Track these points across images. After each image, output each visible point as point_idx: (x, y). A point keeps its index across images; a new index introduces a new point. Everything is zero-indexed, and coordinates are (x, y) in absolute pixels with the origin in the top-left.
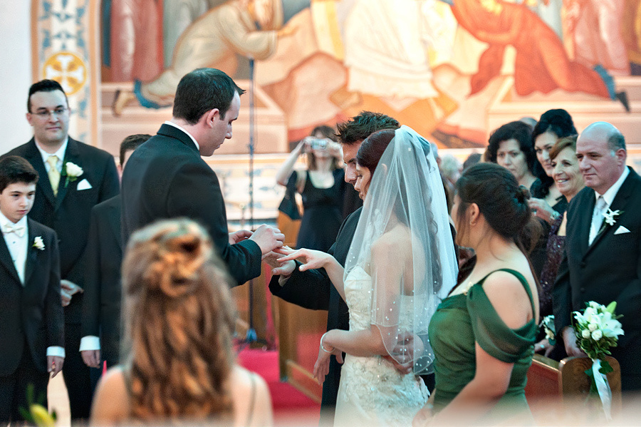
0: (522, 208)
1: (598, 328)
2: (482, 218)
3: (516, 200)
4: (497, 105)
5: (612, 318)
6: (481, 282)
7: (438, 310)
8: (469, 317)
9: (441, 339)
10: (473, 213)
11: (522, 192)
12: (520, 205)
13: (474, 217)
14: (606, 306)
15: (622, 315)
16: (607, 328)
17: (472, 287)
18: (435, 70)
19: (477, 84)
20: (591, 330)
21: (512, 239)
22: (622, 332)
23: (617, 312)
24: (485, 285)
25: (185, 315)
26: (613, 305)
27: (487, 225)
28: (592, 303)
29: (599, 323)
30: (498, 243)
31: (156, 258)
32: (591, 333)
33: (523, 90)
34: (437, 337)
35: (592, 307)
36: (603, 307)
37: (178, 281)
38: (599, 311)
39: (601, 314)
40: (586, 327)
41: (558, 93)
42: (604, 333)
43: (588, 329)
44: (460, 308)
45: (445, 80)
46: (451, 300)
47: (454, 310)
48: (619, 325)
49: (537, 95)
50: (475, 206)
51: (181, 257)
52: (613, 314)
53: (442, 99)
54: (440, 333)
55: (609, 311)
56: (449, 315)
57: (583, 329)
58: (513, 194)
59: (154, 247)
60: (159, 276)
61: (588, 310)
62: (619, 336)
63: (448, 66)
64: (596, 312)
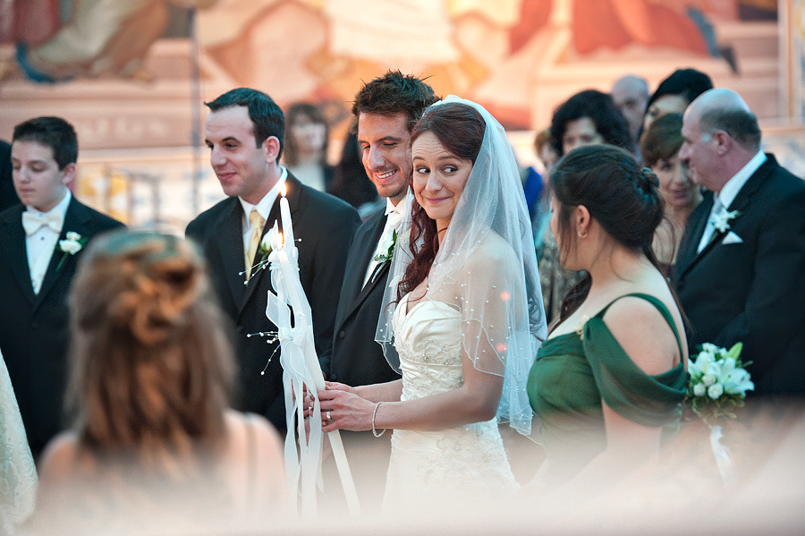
0: (651, 202)
1: (717, 381)
2: (596, 225)
3: (640, 190)
4: (547, 70)
5: (737, 366)
6: (601, 315)
7: (538, 360)
8: (588, 365)
9: (548, 400)
10: (582, 220)
11: (647, 179)
12: (647, 196)
13: (584, 225)
14: (728, 350)
15: (751, 362)
16: (730, 380)
17: (588, 323)
18: (458, 20)
19: (519, 39)
20: (707, 384)
21: (641, 249)
22: (751, 386)
23: (743, 359)
24: (607, 318)
25: (163, 369)
26: (737, 348)
27: (605, 234)
28: (706, 346)
29: (718, 373)
30: (622, 258)
31: (130, 285)
32: (707, 388)
33: (585, 46)
34: (542, 398)
35: (707, 351)
36: (723, 351)
37: (157, 322)
38: (718, 357)
39: (721, 361)
40: (700, 379)
41: (635, 51)
42: (726, 388)
43: (702, 382)
44: (571, 354)
45: (472, 35)
46: (556, 343)
47: (564, 358)
48: (748, 376)
49: (605, 54)
50: (583, 208)
51: (165, 289)
52: (738, 360)
53: (467, 63)
54: (546, 392)
55: (732, 356)
56: (556, 365)
57: (695, 383)
58: (635, 183)
59: (127, 268)
60: (131, 313)
61: (702, 356)
62: (748, 392)
63: (474, 16)
64: (714, 359)
